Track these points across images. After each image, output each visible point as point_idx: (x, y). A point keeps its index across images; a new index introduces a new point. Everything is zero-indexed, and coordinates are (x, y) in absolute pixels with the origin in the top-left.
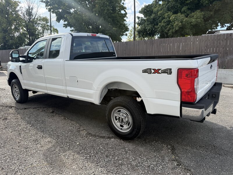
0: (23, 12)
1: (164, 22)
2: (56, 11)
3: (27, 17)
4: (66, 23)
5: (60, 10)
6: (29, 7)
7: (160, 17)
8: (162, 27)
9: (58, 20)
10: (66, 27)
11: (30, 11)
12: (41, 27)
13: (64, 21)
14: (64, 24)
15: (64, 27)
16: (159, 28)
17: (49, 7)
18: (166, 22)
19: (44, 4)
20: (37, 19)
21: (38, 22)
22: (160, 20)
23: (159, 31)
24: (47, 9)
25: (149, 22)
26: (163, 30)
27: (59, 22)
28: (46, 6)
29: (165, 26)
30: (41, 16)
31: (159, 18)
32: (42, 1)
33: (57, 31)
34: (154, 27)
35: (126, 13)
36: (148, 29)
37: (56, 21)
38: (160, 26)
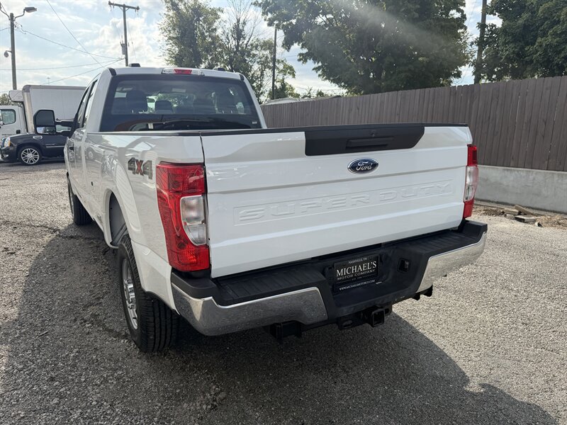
0: (227, 31)
1: (555, 34)
2: (285, 23)
3: (233, 43)
4: (305, 51)
5: (294, 21)
6: (238, 21)
7: (546, 19)
8: (545, 51)
9: (287, 45)
10: (306, 61)
11: (241, 27)
12: (258, 63)
13: (300, 46)
14: (300, 55)
15: (299, 60)
16: (537, 51)
17: (270, 16)
18: (562, 33)
19: (260, 10)
20: (252, 45)
21: (254, 52)
22: (544, 29)
23: (538, 61)
24: (265, 20)
25: (510, 37)
26: (548, 59)
27: (289, 49)
28: (263, 14)
29: (556, 46)
30: (261, 37)
31: (542, 24)
32: (255, 4)
33: (293, 70)
34: (522, 48)
35: (464, 17)
36: (504, 57)
37: (283, 46)
38: (541, 46)
